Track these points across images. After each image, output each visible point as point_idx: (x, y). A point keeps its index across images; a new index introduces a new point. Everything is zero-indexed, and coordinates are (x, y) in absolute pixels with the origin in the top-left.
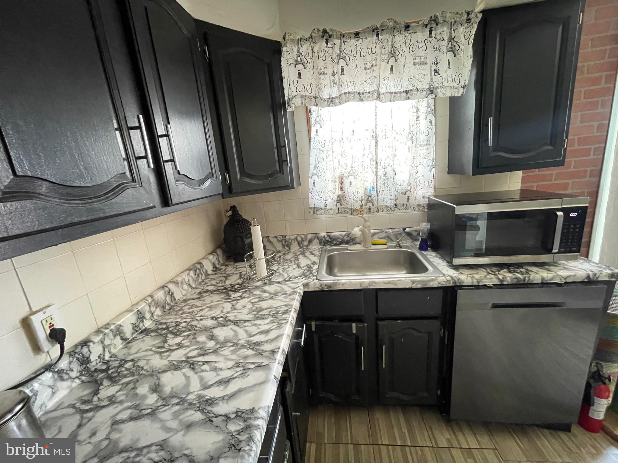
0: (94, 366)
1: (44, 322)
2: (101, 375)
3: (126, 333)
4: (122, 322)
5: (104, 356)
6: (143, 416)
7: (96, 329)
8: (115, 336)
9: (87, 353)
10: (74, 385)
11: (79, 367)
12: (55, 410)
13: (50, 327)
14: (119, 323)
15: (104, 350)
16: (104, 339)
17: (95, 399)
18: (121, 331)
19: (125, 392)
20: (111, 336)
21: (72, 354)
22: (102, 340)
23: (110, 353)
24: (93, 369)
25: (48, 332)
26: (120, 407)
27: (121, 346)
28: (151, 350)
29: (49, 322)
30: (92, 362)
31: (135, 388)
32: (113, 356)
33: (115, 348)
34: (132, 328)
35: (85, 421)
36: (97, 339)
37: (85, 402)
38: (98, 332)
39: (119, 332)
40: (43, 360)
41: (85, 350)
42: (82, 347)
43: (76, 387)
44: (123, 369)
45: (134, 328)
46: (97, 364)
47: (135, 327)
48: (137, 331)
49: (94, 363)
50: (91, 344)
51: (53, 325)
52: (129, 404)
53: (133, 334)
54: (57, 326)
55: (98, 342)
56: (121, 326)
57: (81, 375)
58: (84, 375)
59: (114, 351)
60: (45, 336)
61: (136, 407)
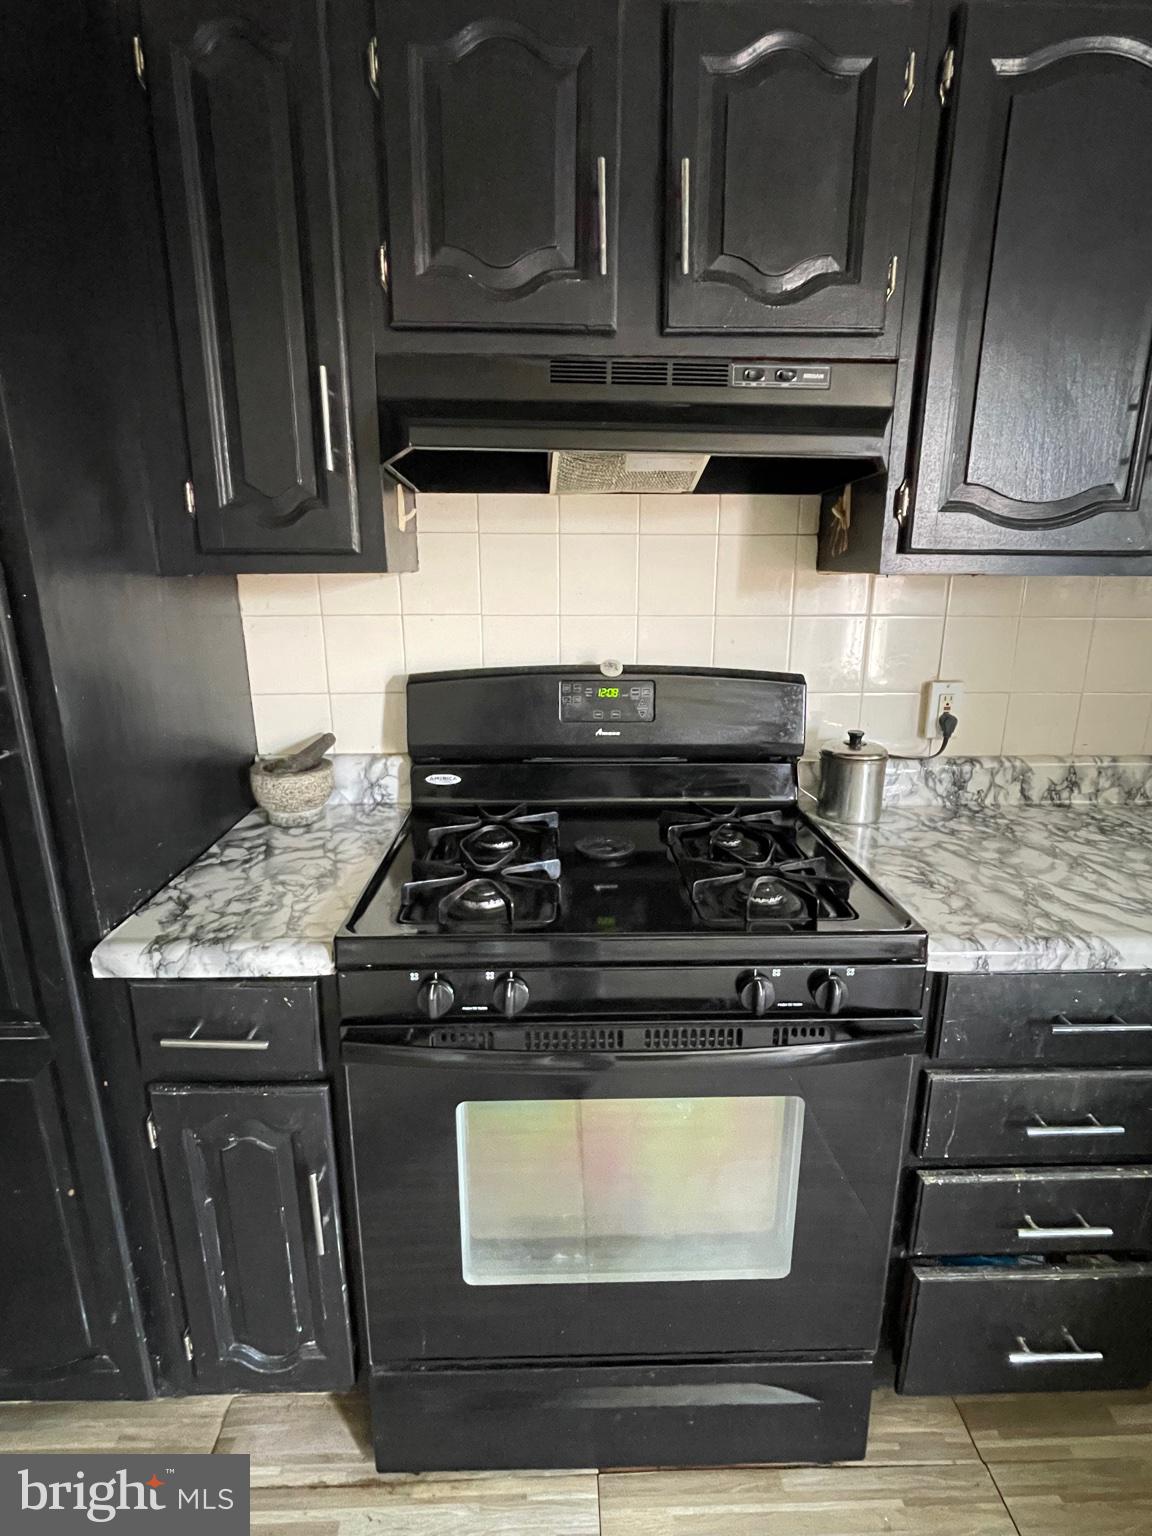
0: (967, 800)
1: (942, 697)
2: (967, 813)
3: (1033, 788)
4: (1036, 767)
5: (986, 796)
6: (967, 858)
7: (997, 754)
8: (1014, 779)
9: (967, 773)
10: (934, 802)
11: (950, 785)
12: (904, 810)
13: (945, 708)
14: (1032, 765)
15: (989, 789)
16: (997, 773)
17: (941, 823)
18: (1026, 779)
19: (972, 835)
20: (1009, 777)
21: (951, 761)
22: (994, 772)
23: (995, 798)
24: (963, 802)
25: (941, 714)
26: (955, 841)
27: (1015, 803)
28: (1046, 825)
29: (948, 701)
30: (967, 792)
31: (984, 839)
32: (996, 805)
33: (1006, 799)
34: (1047, 787)
35: (916, 829)
36: (988, 765)
37: (932, 820)
38: (997, 759)
39: (1023, 778)
40: (922, 748)
41: (967, 768)
42: (966, 762)
43: (936, 807)
44: (992, 821)
45: (1049, 790)
46: (972, 800)
47: (1052, 791)
48: (1052, 799)
49: (969, 796)
50: (978, 766)
51: (949, 708)
52: (965, 844)
53: (1043, 798)
54: (952, 713)
55: (987, 769)
56: (1030, 770)
57: (948, 797)
58: (950, 801)
59: (1001, 800)
60: (935, 716)
61: (968, 850)
